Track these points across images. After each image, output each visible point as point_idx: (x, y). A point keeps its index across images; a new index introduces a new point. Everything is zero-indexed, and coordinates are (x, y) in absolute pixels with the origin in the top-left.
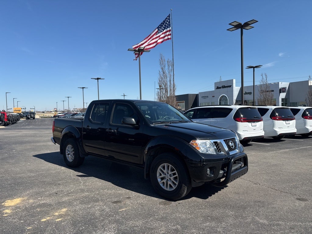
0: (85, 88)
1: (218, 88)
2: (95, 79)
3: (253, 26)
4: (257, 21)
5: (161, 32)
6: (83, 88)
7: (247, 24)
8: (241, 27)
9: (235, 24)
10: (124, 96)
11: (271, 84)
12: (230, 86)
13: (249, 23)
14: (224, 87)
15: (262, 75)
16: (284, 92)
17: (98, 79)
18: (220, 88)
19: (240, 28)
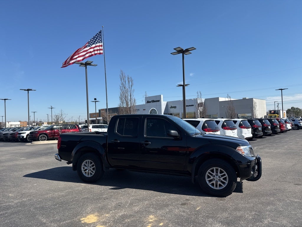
0: (7, 99)
1: (148, 102)
2: (25, 90)
3: (191, 52)
4: (195, 49)
5: (89, 47)
6: (5, 100)
7: (187, 50)
8: (183, 52)
9: (179, 49)
10: (52, 108)
11: (191, 99)
12: (159, 101)
13: (189, 49)
14: (153, 101)
15: (198, 93)
16: (201, 106)
17: (28, 90)
18: (150, 102)
19: (181, 53)
